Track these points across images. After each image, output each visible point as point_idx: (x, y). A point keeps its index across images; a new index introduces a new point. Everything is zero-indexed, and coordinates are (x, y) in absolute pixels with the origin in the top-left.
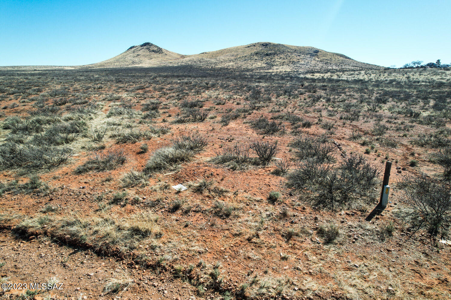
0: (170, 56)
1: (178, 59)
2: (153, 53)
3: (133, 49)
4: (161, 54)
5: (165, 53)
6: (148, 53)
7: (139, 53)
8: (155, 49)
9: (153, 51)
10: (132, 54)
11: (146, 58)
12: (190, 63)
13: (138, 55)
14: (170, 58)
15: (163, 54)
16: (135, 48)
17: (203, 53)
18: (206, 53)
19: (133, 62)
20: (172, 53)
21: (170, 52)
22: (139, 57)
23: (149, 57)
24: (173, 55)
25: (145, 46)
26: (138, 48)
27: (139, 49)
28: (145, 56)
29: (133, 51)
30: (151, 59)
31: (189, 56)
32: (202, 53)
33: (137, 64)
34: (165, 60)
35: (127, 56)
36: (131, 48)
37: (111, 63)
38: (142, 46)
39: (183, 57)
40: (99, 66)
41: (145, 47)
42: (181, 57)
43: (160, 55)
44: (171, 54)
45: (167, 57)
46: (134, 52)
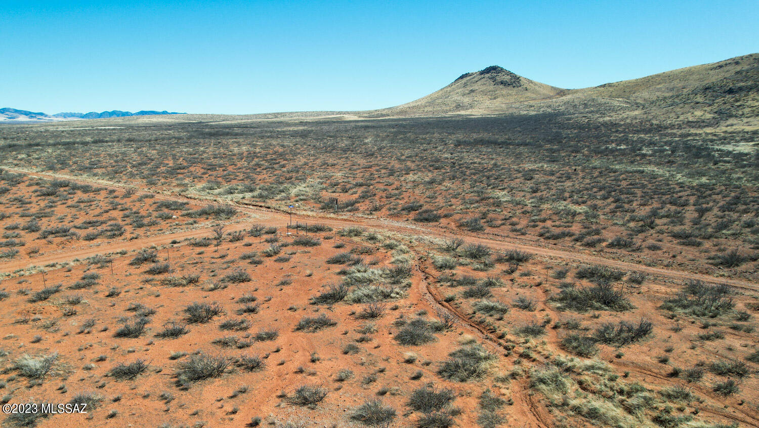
0: (533, 93)
1: (550, 97)
2: (501, 86)
3: (465, 80)
4: (516, 89)
5: (525, 86)
6: (492, 87)
7: (475, 87)
8: (507, 78)
9: (502, 83)
10: (460, 90)
11: (485, 97)
12: (562, 108)
13: (472, 91)
14: (534, 96)
15: (520, 88)
16: (468, 78)
17: (604, 86)
18: (610, 85)
19: (459, 106)
20: (541, 86)
21: (535, 84)
22: (474, 94)
23: (491, 95)
24: (541, 89)
25: (488, 73)
26: (474, 78)
27: (476, 79)
28: (484, 93)
29: (465, 83)
30: (495, 98)
31: (576, 91)
32: (601, 86)
33: (463, 110)
34: (522, 100)
35: (451, 94)
36: (462, 77)
37: (418, 107)
38: (482, 73)
39: (562, 93)
40: (398, 114)
41: (487, 75)
42: (558, 94)
43: (513, 91)
44: (537, 87)
45: (528, 94)
46: (465, 85)
